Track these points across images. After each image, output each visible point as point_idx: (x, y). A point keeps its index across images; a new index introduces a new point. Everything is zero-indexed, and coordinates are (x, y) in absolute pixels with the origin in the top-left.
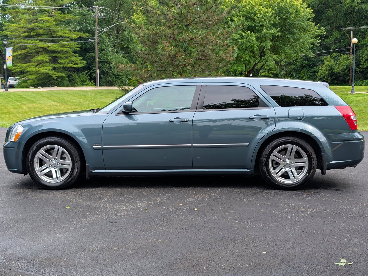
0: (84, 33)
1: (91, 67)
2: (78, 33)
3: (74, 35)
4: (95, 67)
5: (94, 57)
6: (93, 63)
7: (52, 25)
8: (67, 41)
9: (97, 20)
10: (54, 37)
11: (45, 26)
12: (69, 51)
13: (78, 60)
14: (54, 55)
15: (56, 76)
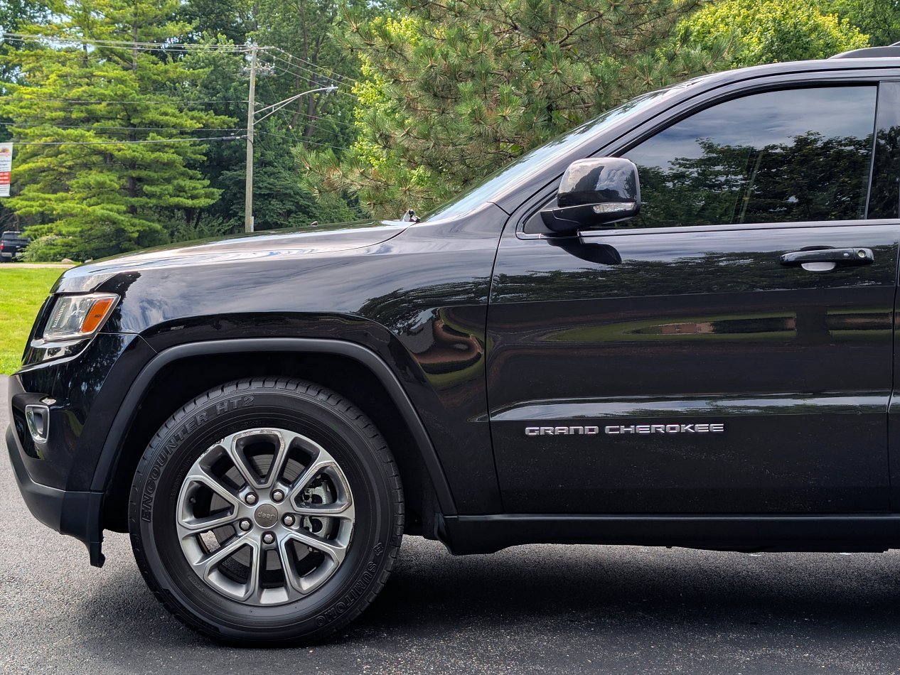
0: (217, 113)
1: (232, 210)
2: (202, 114)
3: (190, 122)
4: (244, 210)
5: (242, 184)
6: (240, 198)
7: (131, 92)
8: (171, 136)
9: (252, 80)
10: (134, 126)
11: (111, 93)
12: (174, 162)
13: (200, 186)
14: (135, 174)
15: (138, 231)
